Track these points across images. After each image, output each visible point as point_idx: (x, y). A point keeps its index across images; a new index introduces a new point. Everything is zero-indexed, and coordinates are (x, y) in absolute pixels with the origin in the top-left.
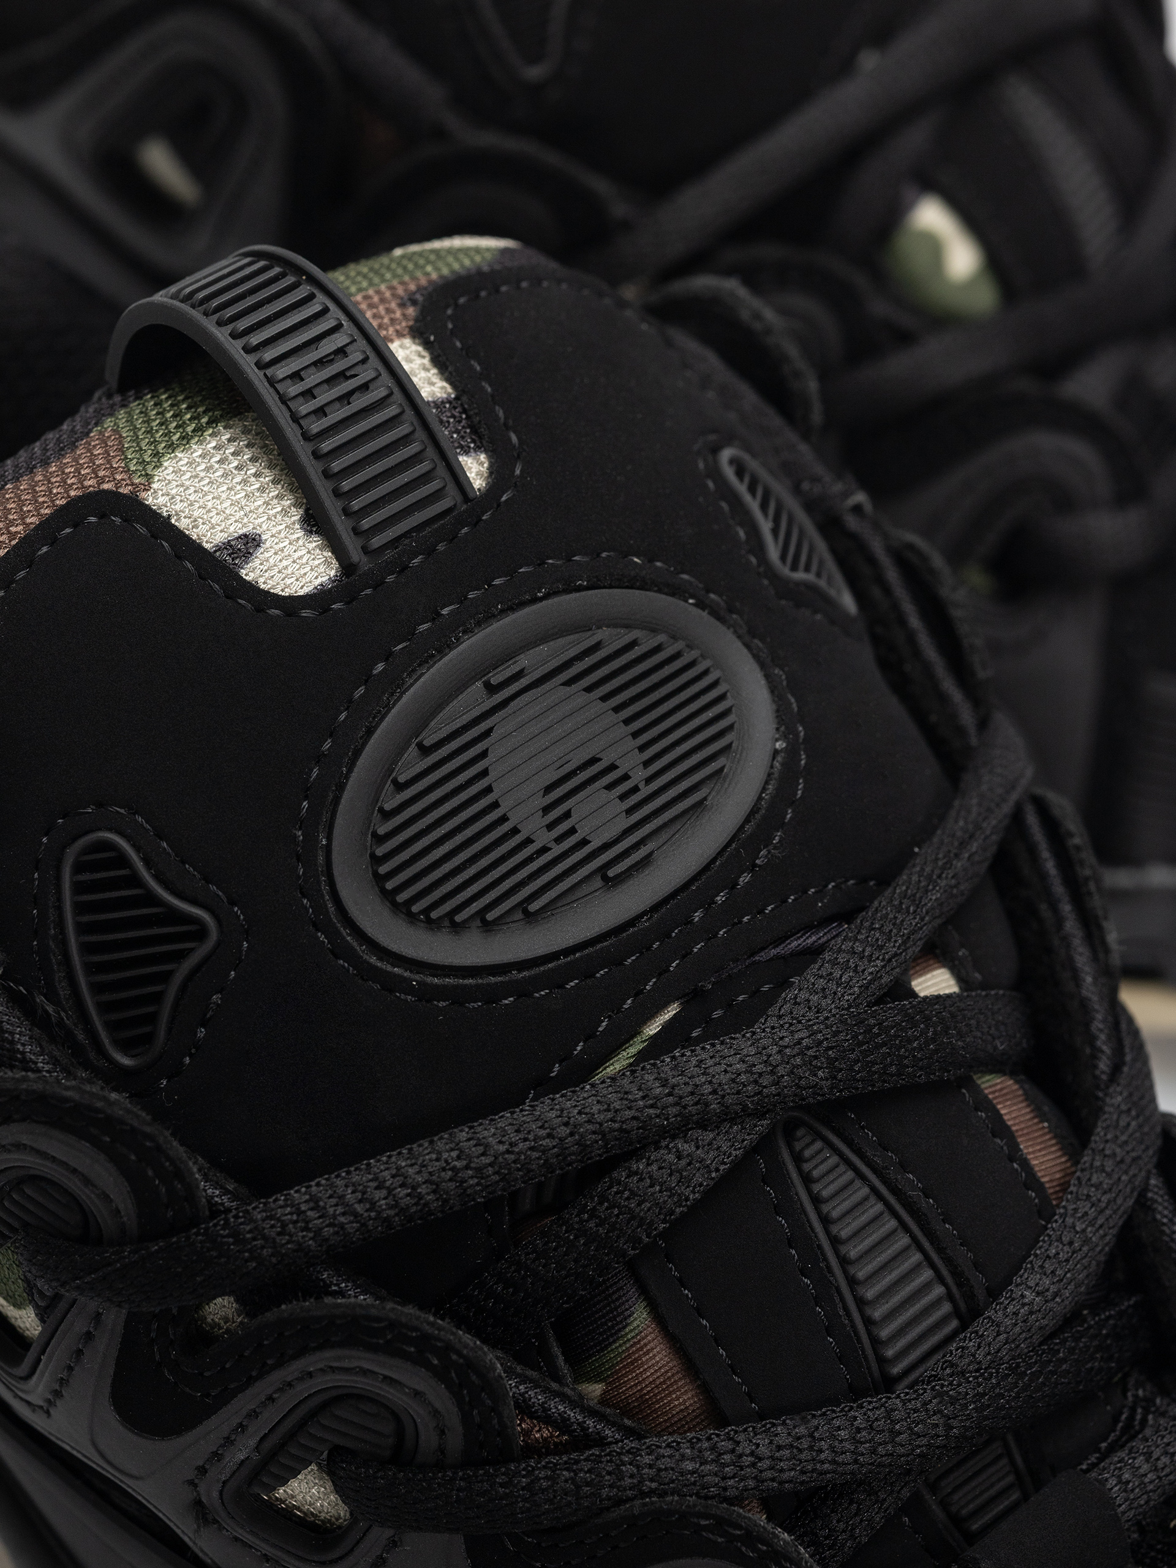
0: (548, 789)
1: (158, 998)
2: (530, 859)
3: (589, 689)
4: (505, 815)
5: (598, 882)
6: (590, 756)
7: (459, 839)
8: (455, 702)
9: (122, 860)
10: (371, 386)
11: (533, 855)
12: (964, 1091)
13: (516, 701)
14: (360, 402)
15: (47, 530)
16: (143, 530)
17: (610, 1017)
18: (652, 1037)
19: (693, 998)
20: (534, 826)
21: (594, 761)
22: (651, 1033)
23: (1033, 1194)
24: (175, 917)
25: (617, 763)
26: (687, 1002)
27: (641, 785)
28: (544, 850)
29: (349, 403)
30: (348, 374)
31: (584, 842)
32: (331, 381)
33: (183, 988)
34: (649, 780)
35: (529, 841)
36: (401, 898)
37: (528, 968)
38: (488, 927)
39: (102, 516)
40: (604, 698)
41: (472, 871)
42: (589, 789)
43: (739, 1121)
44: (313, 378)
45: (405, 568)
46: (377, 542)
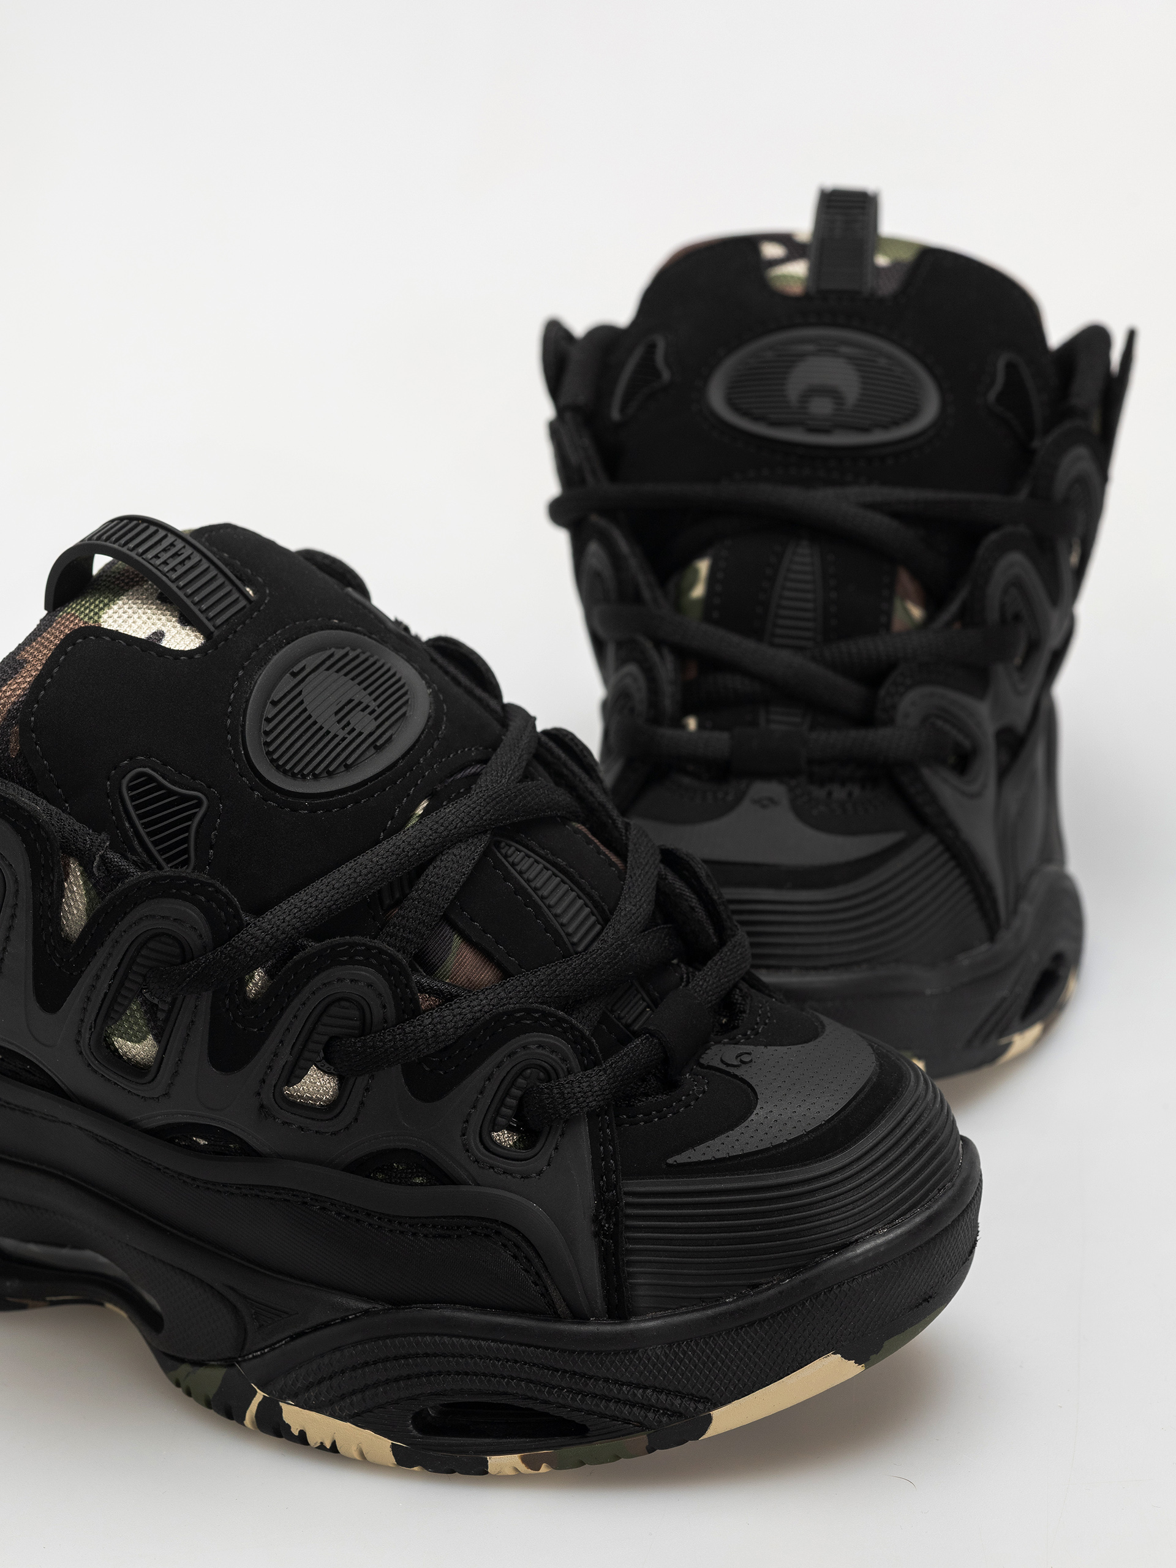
0: (336, 713)
1: (186, 840)
2: (338, 744)
3: (338, 671)
4: (321, 726)
5: (372, 750)
6: (348, 699)
7: (305, 738)
8: (280, 683)
9: (151, 779)
10: (192, 557)
11: (339, 742)
12: (567, 826)
13: (308, 678)
14: (189, 564)
15: (60, 649)
16: (107, 639)
17: (399, 807)
18: (420, 815)
19: (432, 796)
20: (336, 729)
21: (351, 701)
22: (420, 813)
23: (614, 869)
24: (185, 798)
25: (362, 701)
26: (430, 798)
27: (376, 708)
28: (344, 739)
29: (184, 565)
30: (179, 553)
31: (360, 734)
32: (172, 556)
33: (197, 832)
34: (379, 706)
35: (336, 736)
36: (288, 767)
37: (357, 789)
38: (330, 774)
39: (85, 638)
40: (346, 675)
41: (316, 751)
42: (354, 712)
43: (476, 836)
44: (164, 556)
45: (235, 632)
46: (219, 622)
